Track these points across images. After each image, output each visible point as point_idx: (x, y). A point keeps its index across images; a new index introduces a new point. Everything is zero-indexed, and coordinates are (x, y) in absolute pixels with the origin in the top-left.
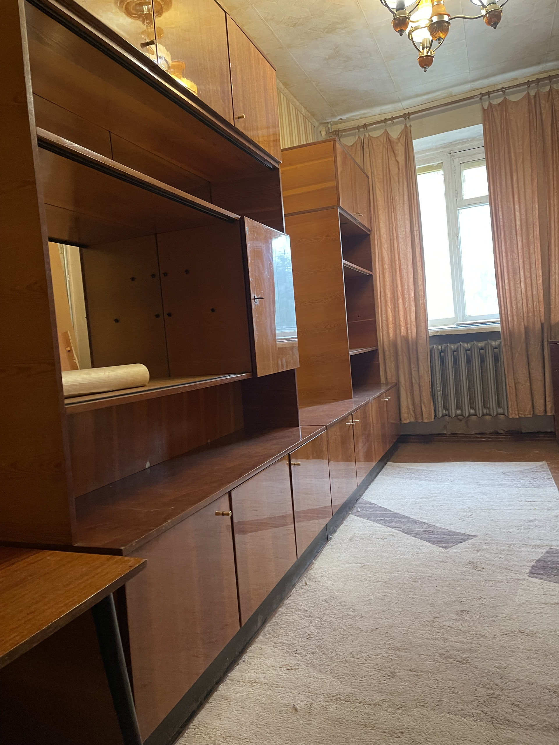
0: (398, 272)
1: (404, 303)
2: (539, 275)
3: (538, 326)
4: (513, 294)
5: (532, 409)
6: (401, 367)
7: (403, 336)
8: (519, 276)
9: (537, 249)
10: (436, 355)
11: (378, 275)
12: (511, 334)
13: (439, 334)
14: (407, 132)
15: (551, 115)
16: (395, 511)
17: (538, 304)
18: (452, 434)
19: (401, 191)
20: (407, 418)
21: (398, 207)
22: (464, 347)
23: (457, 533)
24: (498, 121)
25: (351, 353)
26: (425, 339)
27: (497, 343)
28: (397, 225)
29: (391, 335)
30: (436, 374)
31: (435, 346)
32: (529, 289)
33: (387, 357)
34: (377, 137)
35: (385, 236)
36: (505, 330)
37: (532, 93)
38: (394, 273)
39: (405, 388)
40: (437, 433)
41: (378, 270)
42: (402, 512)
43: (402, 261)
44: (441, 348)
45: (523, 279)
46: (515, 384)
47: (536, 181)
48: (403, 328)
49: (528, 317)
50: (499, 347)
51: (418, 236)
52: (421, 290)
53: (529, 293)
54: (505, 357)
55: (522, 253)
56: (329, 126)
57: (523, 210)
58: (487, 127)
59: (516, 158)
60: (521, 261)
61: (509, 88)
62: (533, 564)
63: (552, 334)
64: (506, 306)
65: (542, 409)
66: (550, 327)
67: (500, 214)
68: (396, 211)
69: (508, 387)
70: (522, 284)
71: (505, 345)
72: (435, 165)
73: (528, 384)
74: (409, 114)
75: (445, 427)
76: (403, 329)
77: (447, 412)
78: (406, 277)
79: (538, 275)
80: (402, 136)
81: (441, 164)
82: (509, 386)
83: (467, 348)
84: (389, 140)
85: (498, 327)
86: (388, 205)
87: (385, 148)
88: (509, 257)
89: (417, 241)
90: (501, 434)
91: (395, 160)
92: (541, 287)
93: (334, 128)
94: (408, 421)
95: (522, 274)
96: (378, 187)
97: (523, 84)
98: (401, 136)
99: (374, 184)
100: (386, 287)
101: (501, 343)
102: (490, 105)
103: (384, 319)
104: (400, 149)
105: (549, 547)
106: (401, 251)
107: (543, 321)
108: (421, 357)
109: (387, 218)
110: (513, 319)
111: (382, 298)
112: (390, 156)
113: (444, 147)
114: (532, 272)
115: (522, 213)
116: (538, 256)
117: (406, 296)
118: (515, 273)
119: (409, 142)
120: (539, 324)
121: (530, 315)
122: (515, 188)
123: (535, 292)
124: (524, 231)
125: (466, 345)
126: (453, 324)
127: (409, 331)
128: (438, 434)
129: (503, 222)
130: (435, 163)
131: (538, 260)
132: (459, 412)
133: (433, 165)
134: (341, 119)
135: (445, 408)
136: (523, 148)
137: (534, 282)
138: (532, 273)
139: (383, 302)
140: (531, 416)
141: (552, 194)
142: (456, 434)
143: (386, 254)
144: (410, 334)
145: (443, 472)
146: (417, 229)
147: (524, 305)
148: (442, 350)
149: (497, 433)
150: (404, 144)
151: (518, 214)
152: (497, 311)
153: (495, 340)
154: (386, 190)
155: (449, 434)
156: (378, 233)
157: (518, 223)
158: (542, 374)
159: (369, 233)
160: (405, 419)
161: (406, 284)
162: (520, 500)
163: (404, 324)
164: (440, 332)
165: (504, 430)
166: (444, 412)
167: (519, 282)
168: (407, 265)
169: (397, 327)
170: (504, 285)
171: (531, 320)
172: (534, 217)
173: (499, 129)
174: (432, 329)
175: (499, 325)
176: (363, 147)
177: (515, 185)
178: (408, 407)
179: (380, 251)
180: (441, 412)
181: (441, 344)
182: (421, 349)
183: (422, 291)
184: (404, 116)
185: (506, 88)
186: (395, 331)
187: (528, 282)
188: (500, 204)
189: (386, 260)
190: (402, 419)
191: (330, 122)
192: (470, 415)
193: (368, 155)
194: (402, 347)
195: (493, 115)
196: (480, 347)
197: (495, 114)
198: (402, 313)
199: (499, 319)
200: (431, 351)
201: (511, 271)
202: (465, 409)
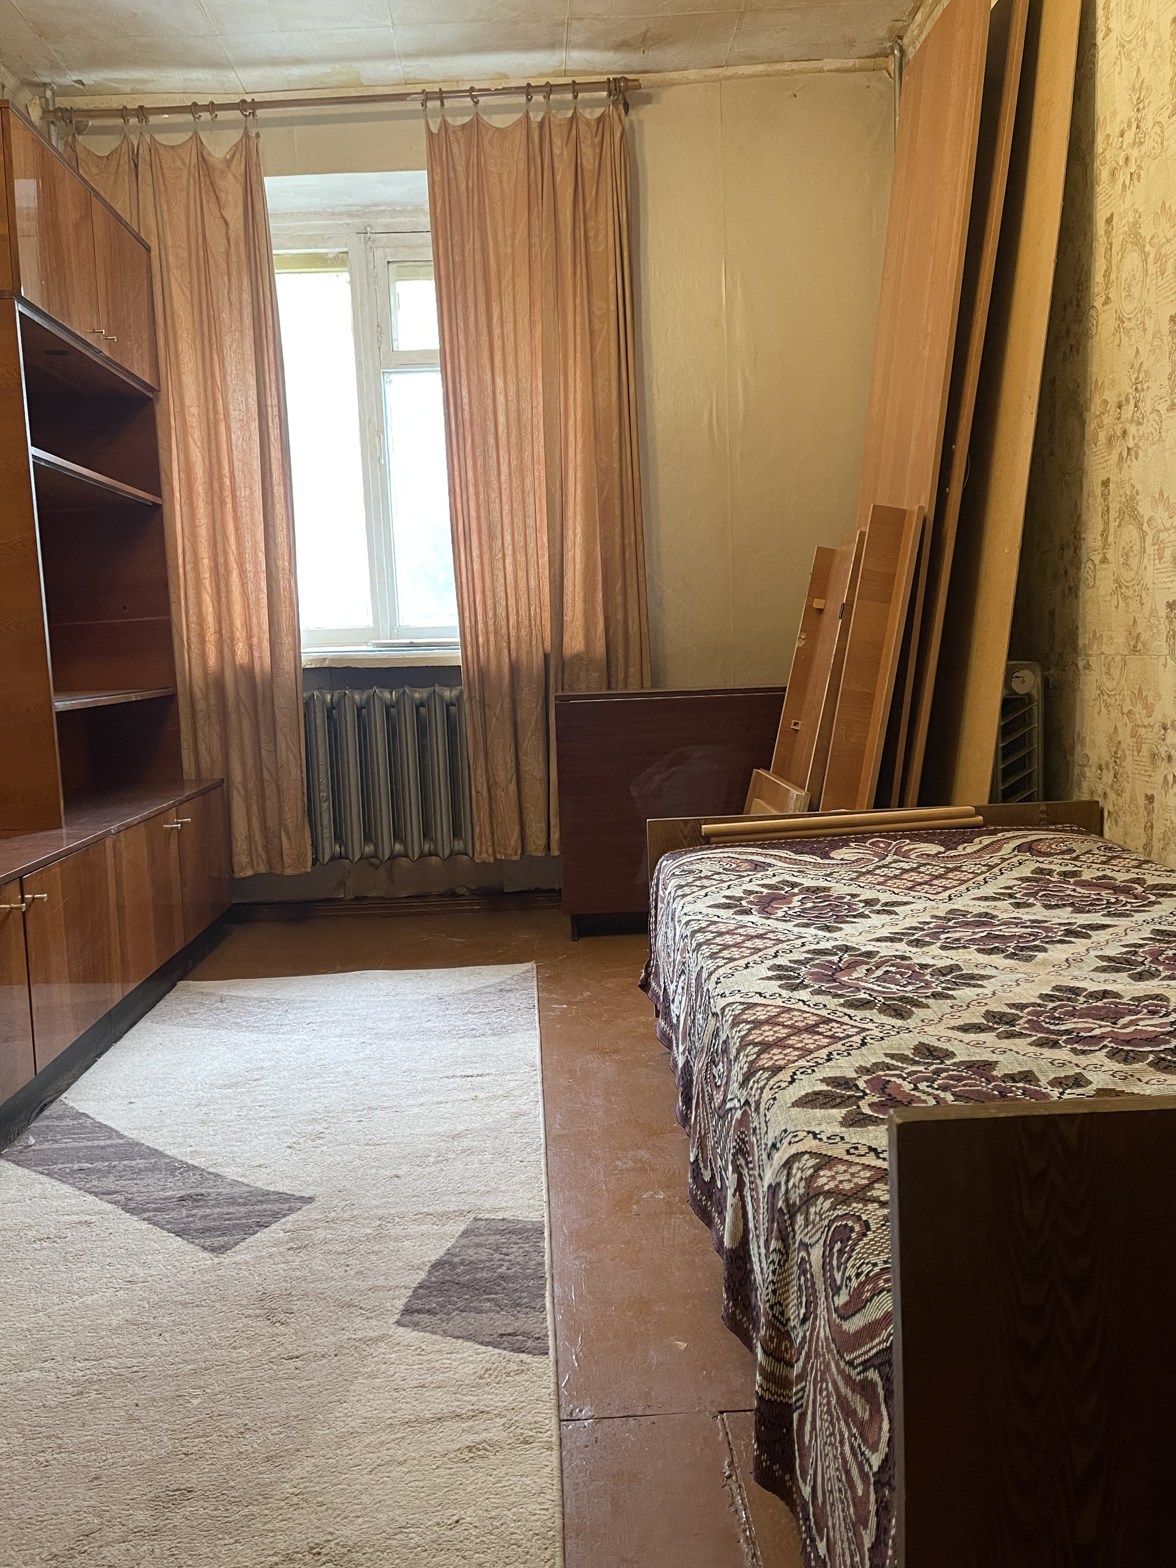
0: (229, 505)
1: (243, 584)
2: (543, 542)
3: (538, 660)
4: (488, 583)
5: (519, 843)
6: (234, 742)
7: (242, 666)
8: (500, 542)
9: (540, 484)
10: (319, 715)
11: (178, 507)
12: (483, 674)
13: (326, 664)
14: (248, 149)
15: (573, 176)
16: (132, 1135)
17: (538, 610)
18: (357, 898)
19: (234, 298)
20: (246, 865)
21: (227, 340)
22: (381, 700)
23: (268, 1193)
24: (460, 168)
25: (61, 704)
26: (293, 675)
27: (455, 693)
28: (226, 384)
29: (212, 661)
30: (318, 761)
31: (316, 693)
32: (521, 574)
33: (200, 716)
34: (173, 147)
35: (194, 410)
36: (470, 665)
37: (536, 117)
38: (217, 507)
39: (242, 792)
40: (323, 896)
41: (177, 495)
42: (149, 1140)
43: (239, 476)
44: (332, 699)
45: (509, 552)
46: (489, 790)
47: (539, 327)
48: (241, 645)
49: (518, 638)
50: (457, 702)
51: (277, 419)
52: (283, 555)
53: (522, 584)
54: (469, 728)
55: (508, 491)
56: (49, 94)
57: (512, 390)
58: (437, 178)
59: (498, 265)
60: (506, 508)
61: (487, 92)
62: (422, 1275)
63: (565, 680)
64: (473, 611)
65: (542, 842)
66: (562, 663)
67: (465, 393)
68: (222, 349)
69: (474, 793)
70: (509, 560)
71: (471, 698)
72: (331, 256)
73: (513, 787)
74: (255, 105)
75: (342, 884)
76: (241, 648)
77: (343, 848)
78: (248, 518)
79: (539, 545)
80: (237, 156)
81: (345, 256)
82: (477, 792)
83: (389, 702)
84: (203, 159)
85: (457, 658)
86: (202, 333)
87: (195, 180)
88: (482, 497)
89: (274, 433)
90: (461, 895)
91: (218, 215)
92: (547, 572)
93: (63, 102)
94: (249, 872)
95: (508, 538)
96: (177, 280)
97: (517, 90)
98: (233, 157)
99: (164, 269)
100: (199, 539)
101: (461, 692)
102: (445, 125)
103: (193, 618)
104: (231, 188)
105: (472, 1216)
106: (235, 452)
107: (548, 649)
108: (281, 719)
109: (200, 365)
110: (487, 640)
111: (189, 567)
112: (208, 202)
113: (351, 215)
114: (528, 535)
115: (510, 399)
116: (541, 500)
117: (249, 567)
118: (491, 536)
119: (254, 177)
120: (541, 655)
121: (523, 633)
122: (496, 337)
123: (533, 583)
124: (513, 439)
125: (387, 695)
126: (366, 643)
127: (256, 654)
128: (327, 900)
129: (471, 413)
130: (331, 251)
131: (541, 511)
132: (369, 849)
133: (326, 254)
134: (80, 82)
135: (338, 838)
136: (513, 246)
137: (532, 560)
138: (528, 541)
139: (190, 576)
140: (517, 858)
141: (571, 362)
142: (365, 898)
143: (199, 455)
144: (256, 660)
145: (305, 1001)
146: (275, 402)
147: (510, 609)
148: (332, 703)
149: (453, 894)
150: (242, 180)
151: (501, 399)
152: (455, 622)
153: (451, 686)
154: (196, 291)
155: (352, 900)
156: (176, 398)
157: (502, 419)
158: (542, 766)
159: (150, 395)
160: (242, 869)
161: (248, 537)
162: (450, 1074)
163: (244, 635)
164: (331, 660)
165: (468, 888)
166: (337, 848)
167: (500, 555)
168: (251, 489)
169: (225, 641)
170: (469, 560)
171: (524, 646)
172: (534, 412)
173: (463, 187)
174: (312, 652)
175: (459, 653)
176: (136, 166)
177: (497, 331)
178: (250, 838)
179: (181, 446)
180: (329, 848)
181: (332, 690)
182: (281, 701)
183: (286, 558)
184: (242, 105)
185: (480, 90)
186: (221, 652)
187: (521, 558)
188: (463, 368)
189: (199, 472)
190: (236, 869)
191: (50, 84)
192: (393, 857)
193: (149, 189)
194: (237, 693)
195: (449, 150)
196: (418, 702)
197: (455, 149)
198: (237, 608)
199: (458, 640)
200: (307, 705)
201: (484, 528)
202: (382, 841)
